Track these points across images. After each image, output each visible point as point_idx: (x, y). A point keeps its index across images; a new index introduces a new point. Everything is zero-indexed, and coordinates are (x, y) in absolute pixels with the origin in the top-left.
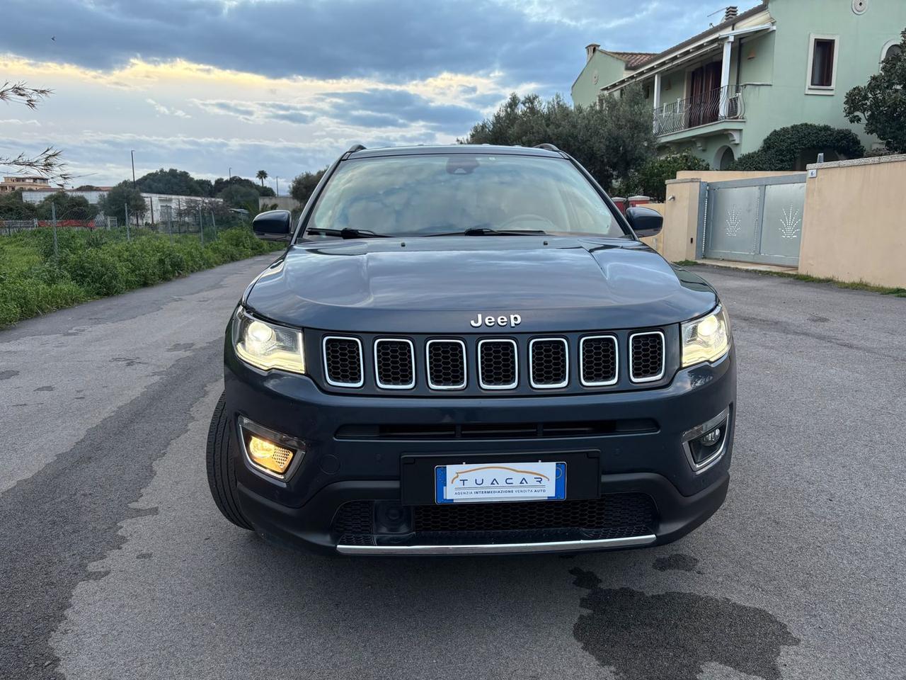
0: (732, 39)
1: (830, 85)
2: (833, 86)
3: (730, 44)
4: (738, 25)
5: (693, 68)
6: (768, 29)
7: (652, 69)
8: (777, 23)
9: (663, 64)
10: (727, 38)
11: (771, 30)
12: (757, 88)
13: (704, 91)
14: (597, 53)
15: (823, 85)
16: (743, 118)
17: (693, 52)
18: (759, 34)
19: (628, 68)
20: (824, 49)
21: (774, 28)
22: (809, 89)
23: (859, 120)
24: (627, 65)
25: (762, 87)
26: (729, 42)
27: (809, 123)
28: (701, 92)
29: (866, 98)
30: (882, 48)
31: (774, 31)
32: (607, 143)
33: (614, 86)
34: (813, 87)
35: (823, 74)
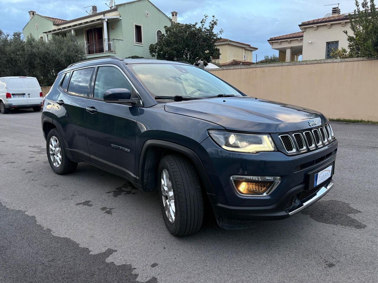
0: (106, 20)
1: (142, 42)
2: (142, 43)
3: (106, 22)
4: (106, 15)
5: (87, 29)
6: (119, 18)
7: (70, 27)
8: (122, 17)
9: (76, 25)
10: (105, 19)
11: (119, 19)
12: (118, 40)
13: (94, 40)
14: (36, 16)
15: (139, 42)
16: (115, 52)
17: (89, 23)
18: (114, 20)
19: (54, 25)
20: (138, 29)
21: (121, 18)
22: (136, 43)
23: (155, 56)
24: (54, 23)
25: (120, 41)
26: (105, 21)
27: (137, 56)
28: (93, 40)
29: (156, 48)
30: (156, 31)
31: (121, 19)
32: (65, 58)
33: (50, 32)
34: (136, 42)
35: (139, 39)
